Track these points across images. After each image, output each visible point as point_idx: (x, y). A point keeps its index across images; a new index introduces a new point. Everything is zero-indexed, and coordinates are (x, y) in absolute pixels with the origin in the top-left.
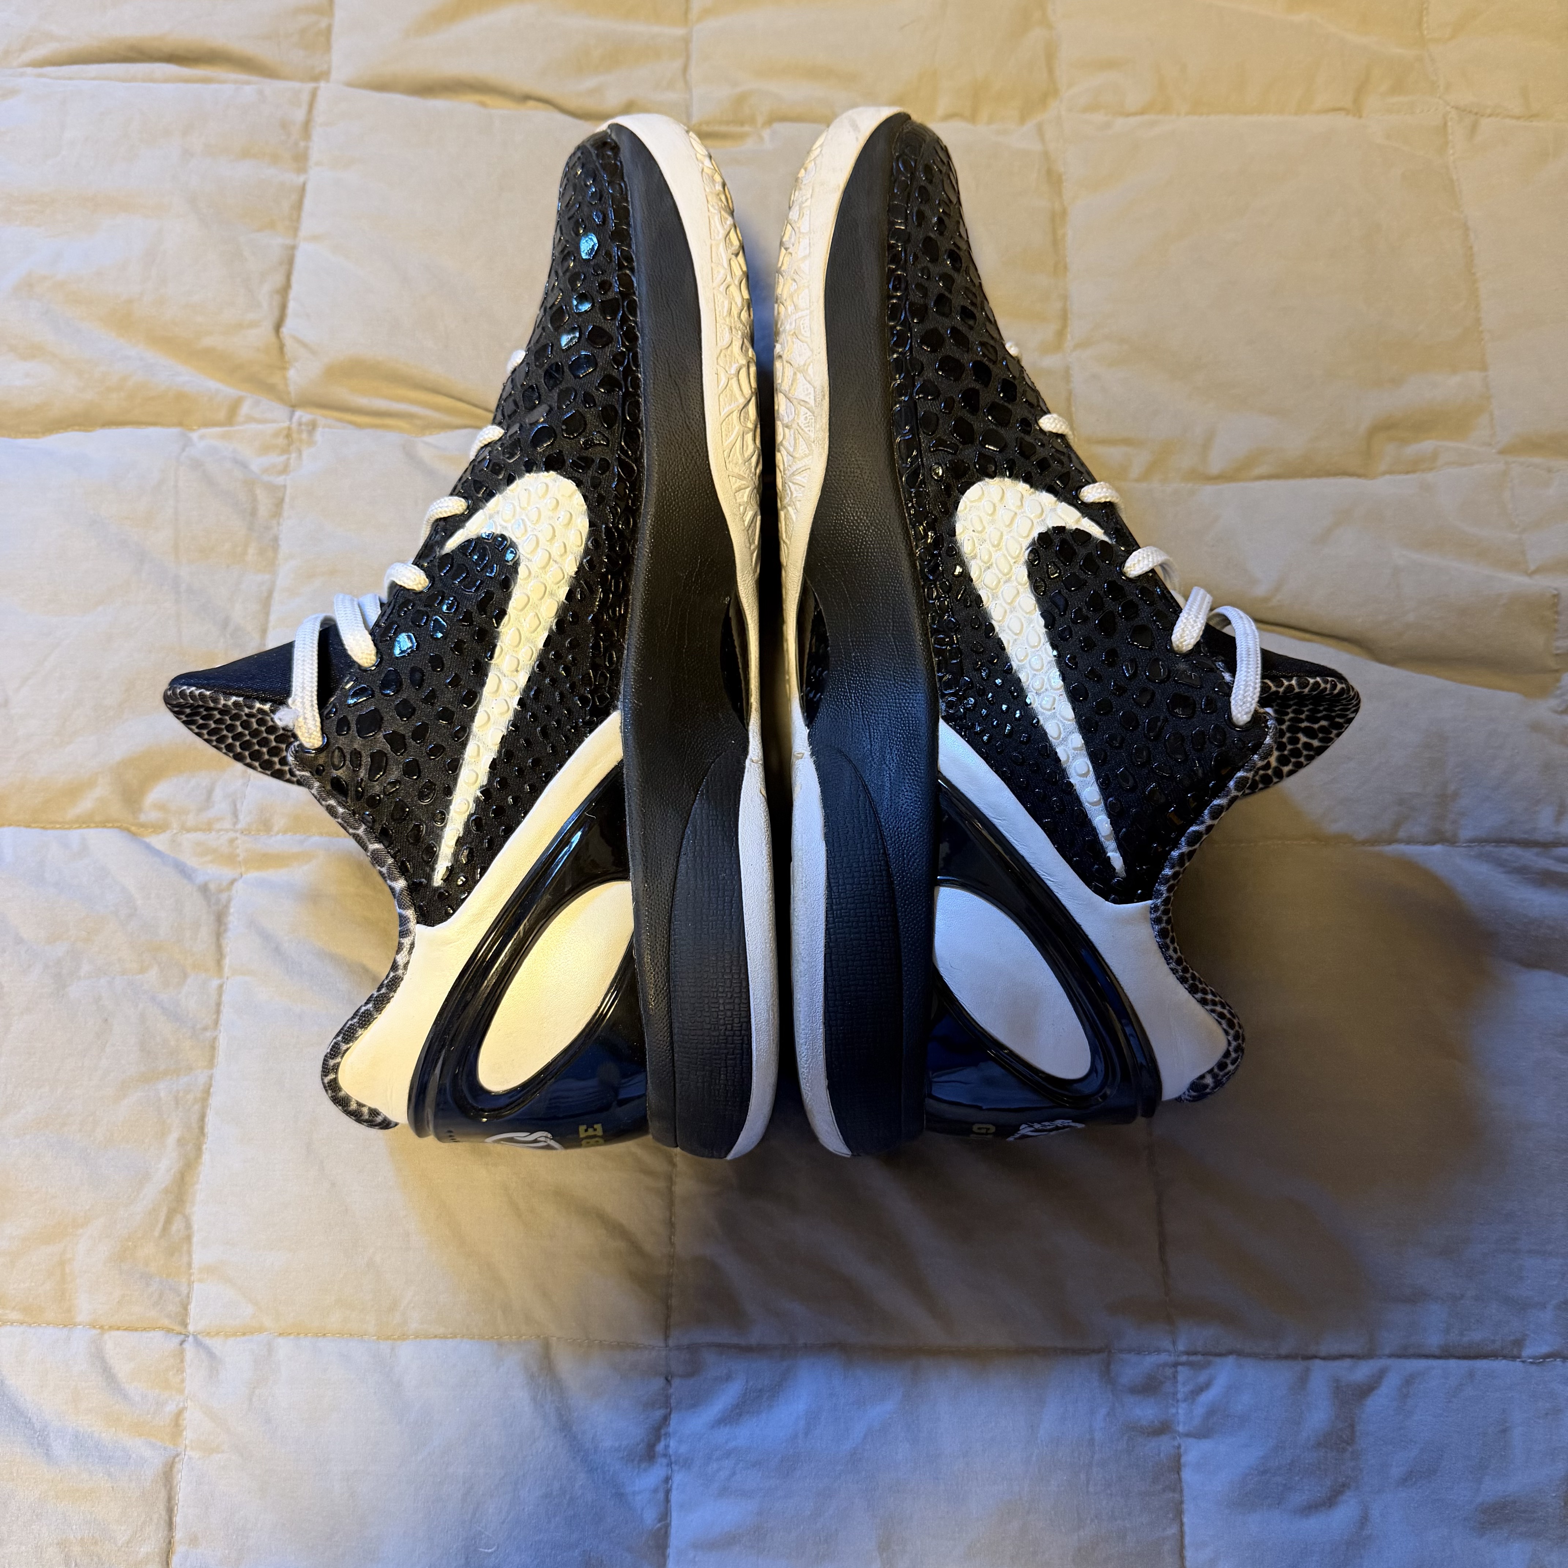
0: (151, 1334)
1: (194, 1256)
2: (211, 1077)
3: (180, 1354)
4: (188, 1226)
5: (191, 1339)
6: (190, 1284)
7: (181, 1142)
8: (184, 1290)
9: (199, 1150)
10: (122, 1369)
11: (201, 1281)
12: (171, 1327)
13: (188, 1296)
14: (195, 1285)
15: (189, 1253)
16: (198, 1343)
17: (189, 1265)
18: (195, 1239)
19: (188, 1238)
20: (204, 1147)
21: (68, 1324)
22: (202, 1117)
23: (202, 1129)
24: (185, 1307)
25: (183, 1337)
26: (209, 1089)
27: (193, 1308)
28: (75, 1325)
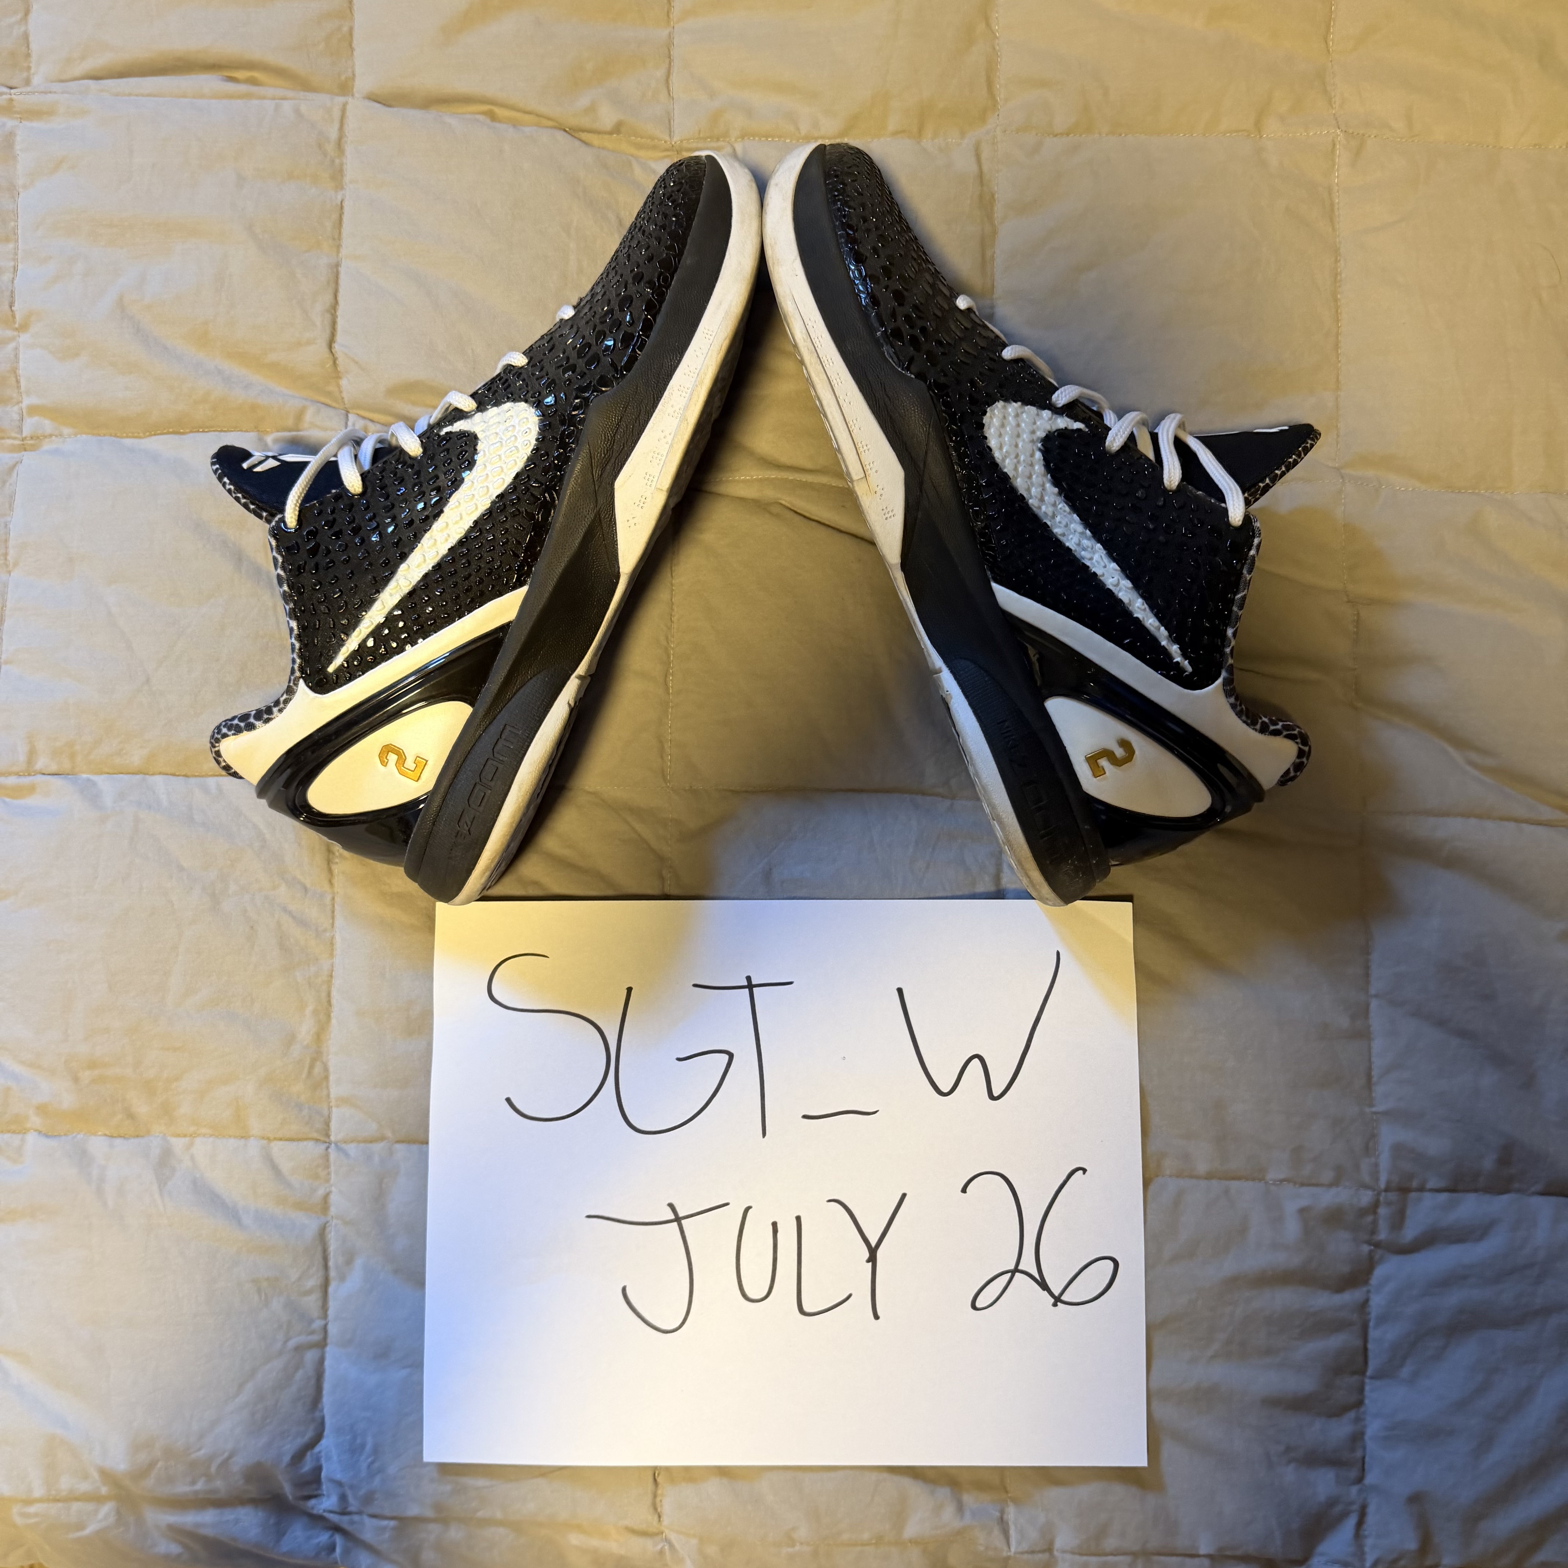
0: (305, 1143)
1: (331, 1090)
2: (332, 966)
3: (326, 1157)
4: (326, 1069)
5: (333, 1145)
6: (330, 1108)
7: (315, 1012)
8: (326, 1112)
9: (329, 1017)
10: (286, 1167)
11: (337, 1106)
12: (319, 1138)
13: (329, 1117)
14: (334, 1110)
15: (328, 1088)
16: (339, 1149)
17: (328, 1096)
18: (332, 1078)
19: (326, 1078)
20: (332, 1015)
21: (245, 1137)
22: (329, 995)
23: (329, 1003)
24: (327, 1124)
25: (328, 1144)
26: (332, 973)
27: (333, 1125)
28: (249, 1137)
